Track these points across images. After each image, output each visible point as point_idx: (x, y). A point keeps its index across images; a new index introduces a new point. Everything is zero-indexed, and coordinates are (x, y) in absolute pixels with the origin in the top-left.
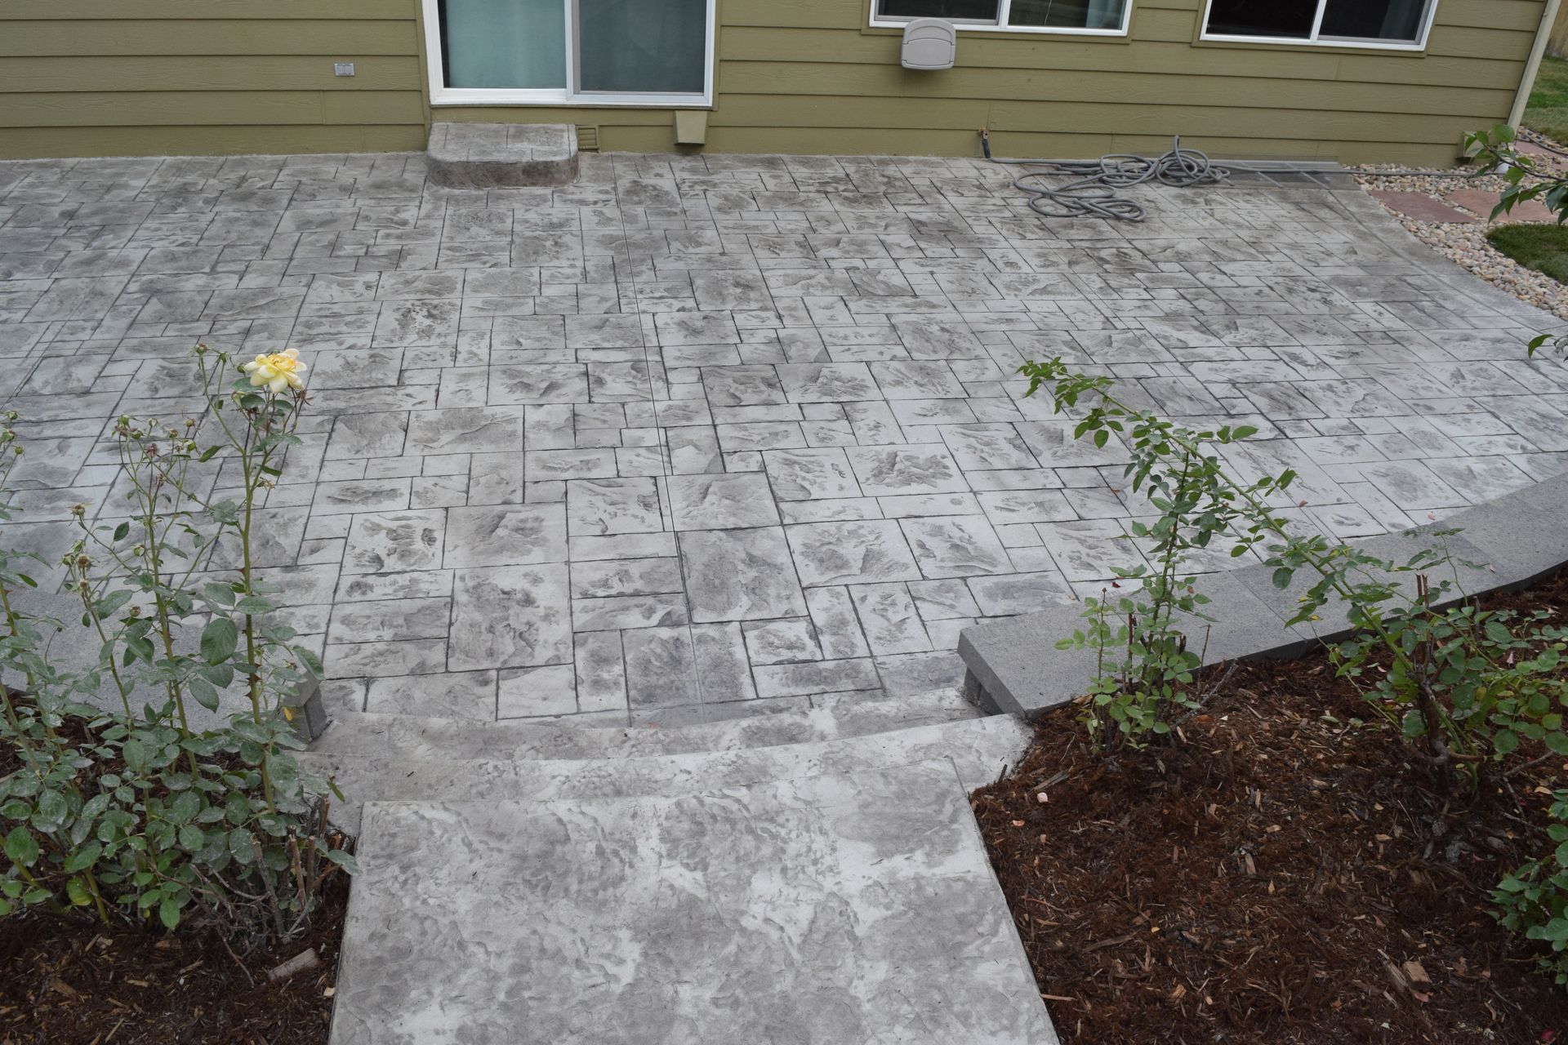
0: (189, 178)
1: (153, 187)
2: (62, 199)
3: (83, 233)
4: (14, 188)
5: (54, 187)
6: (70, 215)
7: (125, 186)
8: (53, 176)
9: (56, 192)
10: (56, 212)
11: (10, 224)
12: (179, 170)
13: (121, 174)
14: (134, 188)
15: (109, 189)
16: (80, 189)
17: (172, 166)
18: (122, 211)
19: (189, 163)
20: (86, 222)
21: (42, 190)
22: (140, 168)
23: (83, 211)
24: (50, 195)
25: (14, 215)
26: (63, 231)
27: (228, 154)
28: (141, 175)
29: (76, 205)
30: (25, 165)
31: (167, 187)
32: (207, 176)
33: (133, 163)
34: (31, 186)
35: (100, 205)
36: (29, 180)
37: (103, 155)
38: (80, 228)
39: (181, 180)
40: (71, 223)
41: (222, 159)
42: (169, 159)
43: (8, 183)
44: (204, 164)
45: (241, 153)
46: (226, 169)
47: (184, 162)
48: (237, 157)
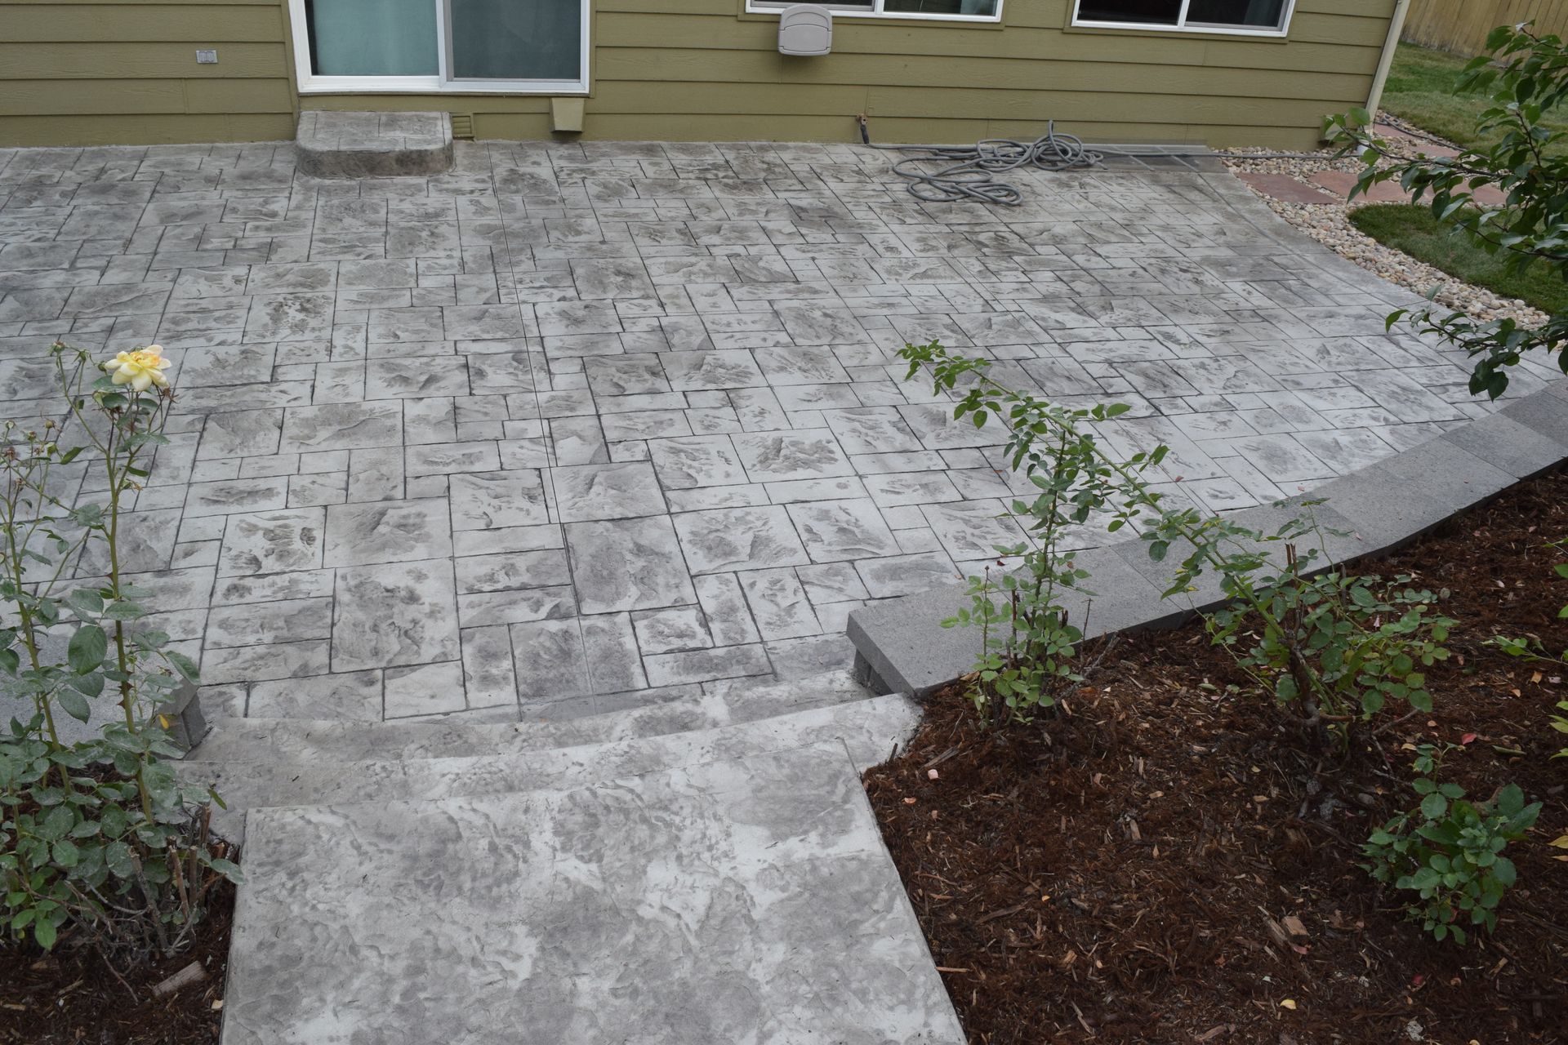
0: (44, 171)
1: (5, 180)
12: (33, 161)
17: (25, 158)
19: (43, 155)
27: (85, 145)
31: (21, 180)
32: (63, 168)
39: (35, 173)
41: (79, 150)
42: (23, 151)
44: (60, 155)
45: (100, 144)
46: (83, 160)
47: (38, 154)
48: (95, 148)
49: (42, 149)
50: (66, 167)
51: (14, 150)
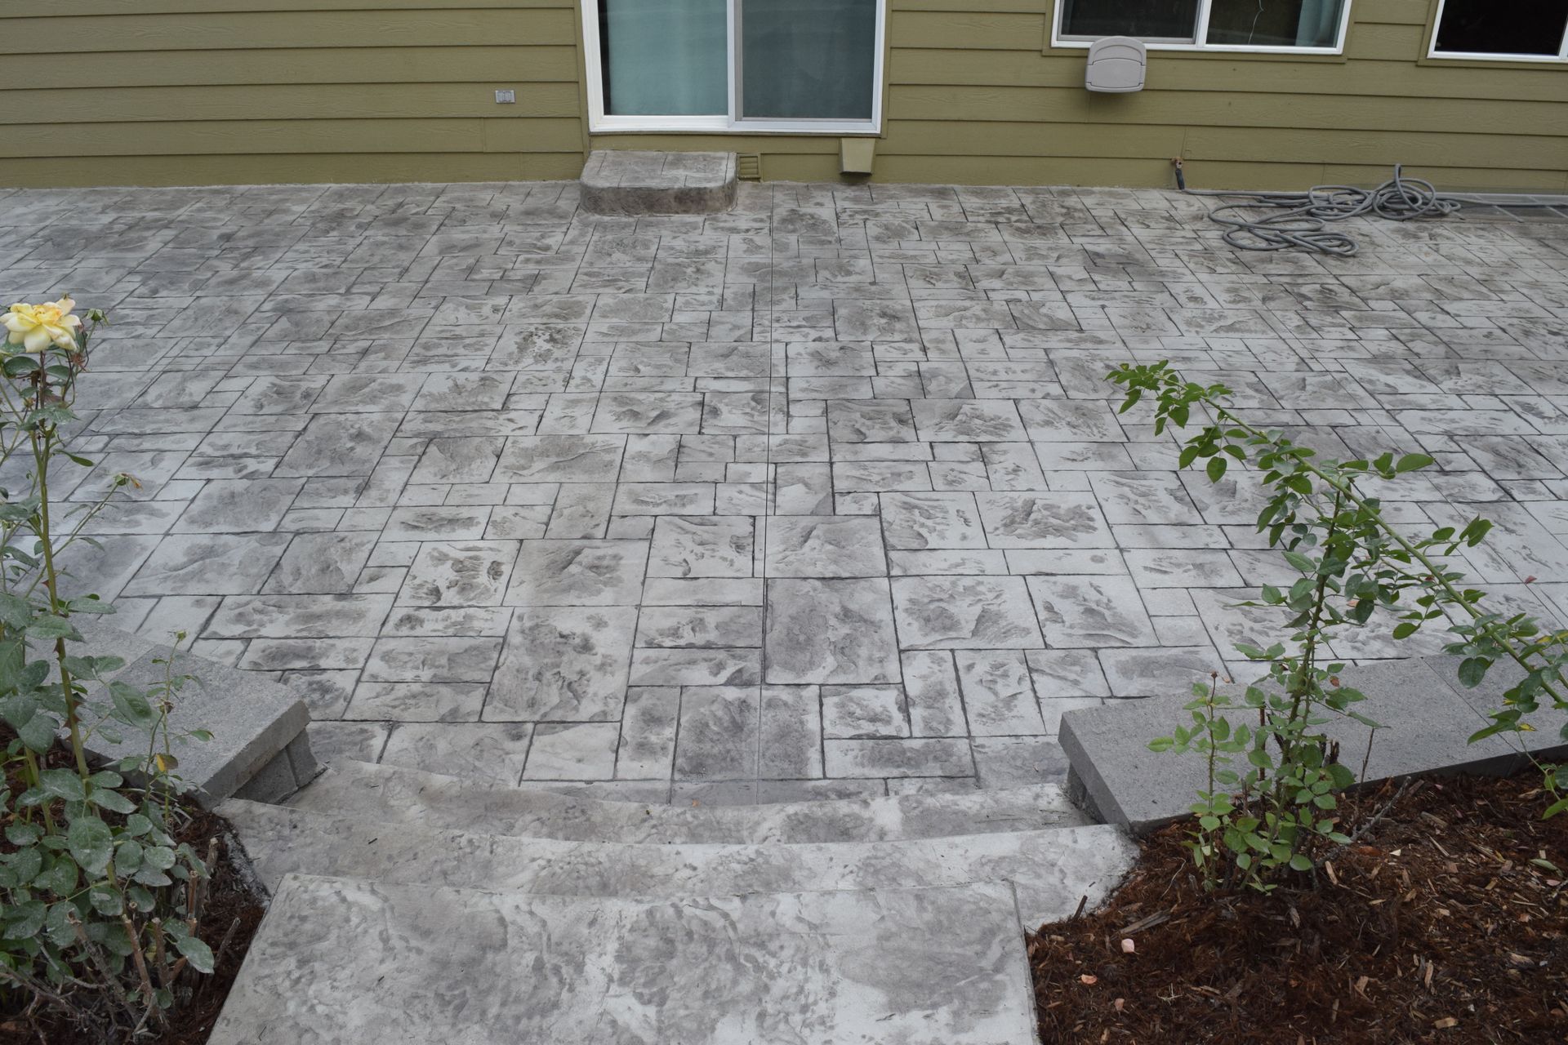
0: (348, 205)
1: (312, 212)
2: (226, 221)
3: (236, 254)
4: (183, 213)
5: (221, 211)
6: (227, 237)
7: (286, 211)
8: (221, 202)
9: (221, 216)
10: (215, 234)
11: (170, 245)
12: (340, 196)
13: (286, 200)
14: (294, 213)
15: (270, 214)
16: (244, 214)
17: (336, 193)
18: (277, 235)
19: (352, 190)
20: (240, 244)
21: (209, 214)
22: (304, 194)
23: (240, 234)
24: (215, 219)
25: (176, 236)
26: (216, 252)
27: (391, 181)
28: (303, 201)
29: (236, 228)
30: (199, 191)
31: (326, 212)
32: (364, 202)
33: (300, 190)
34: (199, 210)
35: (258, 228)
36: (198, 205)
37: (273, 182)
38: (232, 249)
39: (342, 206)
40: (227, 245)
41: (384, 186)
42: (335, 186)
43: (179, 208)
44: (366, 191)
45: (403, 181)
46: (386, 195)
47: (348, 189)
48: (399, 185)
49: (351, 186)
50: (368, 202)
51: (328, 185)
